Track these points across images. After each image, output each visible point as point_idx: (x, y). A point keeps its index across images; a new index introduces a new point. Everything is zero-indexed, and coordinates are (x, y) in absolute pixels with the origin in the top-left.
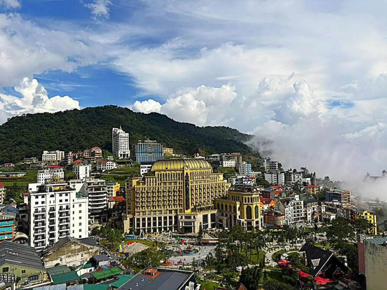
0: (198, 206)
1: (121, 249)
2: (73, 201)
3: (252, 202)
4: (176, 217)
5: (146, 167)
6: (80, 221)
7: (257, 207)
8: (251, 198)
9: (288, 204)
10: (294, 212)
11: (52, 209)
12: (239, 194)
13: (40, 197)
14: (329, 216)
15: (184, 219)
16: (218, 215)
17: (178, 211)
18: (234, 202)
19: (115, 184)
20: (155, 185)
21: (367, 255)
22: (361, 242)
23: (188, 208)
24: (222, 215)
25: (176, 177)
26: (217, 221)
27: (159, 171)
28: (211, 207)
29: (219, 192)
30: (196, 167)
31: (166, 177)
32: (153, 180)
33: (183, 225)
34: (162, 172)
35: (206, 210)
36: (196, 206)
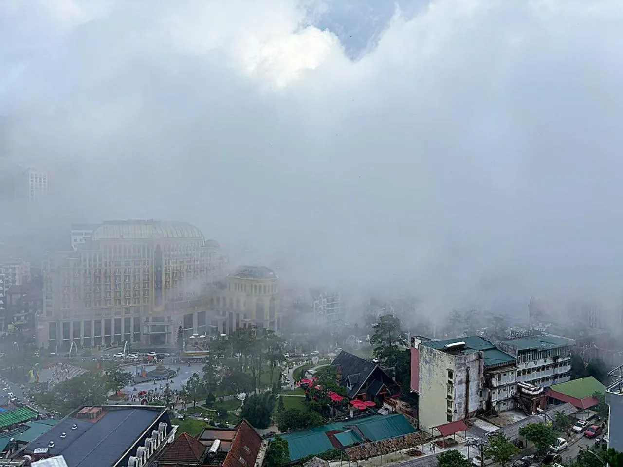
0: (177, 301)
1: (33, 376)
4: (137, 320)
5: (81, 234)
7: (273, 300)
8: (265, 286)
9: (318, 295)
10: (328, 307)
15: (151, 323)
16: (210, 314)
17: (141, 309)
18: (237, 293)
19: (21, 264)
20: (100, 265)
21: (422, 364)
22: (416, 346)
23: (158, 303)
24: (217, 313)
25: (139, 252)
26: (208, 324)
27: (108, 240)
28: (200, 301)
29: (214, 277)
30: (175, 236)
31: (120, 252)
32: (95, 257)
33: (150, 332)
34: (113, 243)
35: (190, 307)
36: (173, 300)
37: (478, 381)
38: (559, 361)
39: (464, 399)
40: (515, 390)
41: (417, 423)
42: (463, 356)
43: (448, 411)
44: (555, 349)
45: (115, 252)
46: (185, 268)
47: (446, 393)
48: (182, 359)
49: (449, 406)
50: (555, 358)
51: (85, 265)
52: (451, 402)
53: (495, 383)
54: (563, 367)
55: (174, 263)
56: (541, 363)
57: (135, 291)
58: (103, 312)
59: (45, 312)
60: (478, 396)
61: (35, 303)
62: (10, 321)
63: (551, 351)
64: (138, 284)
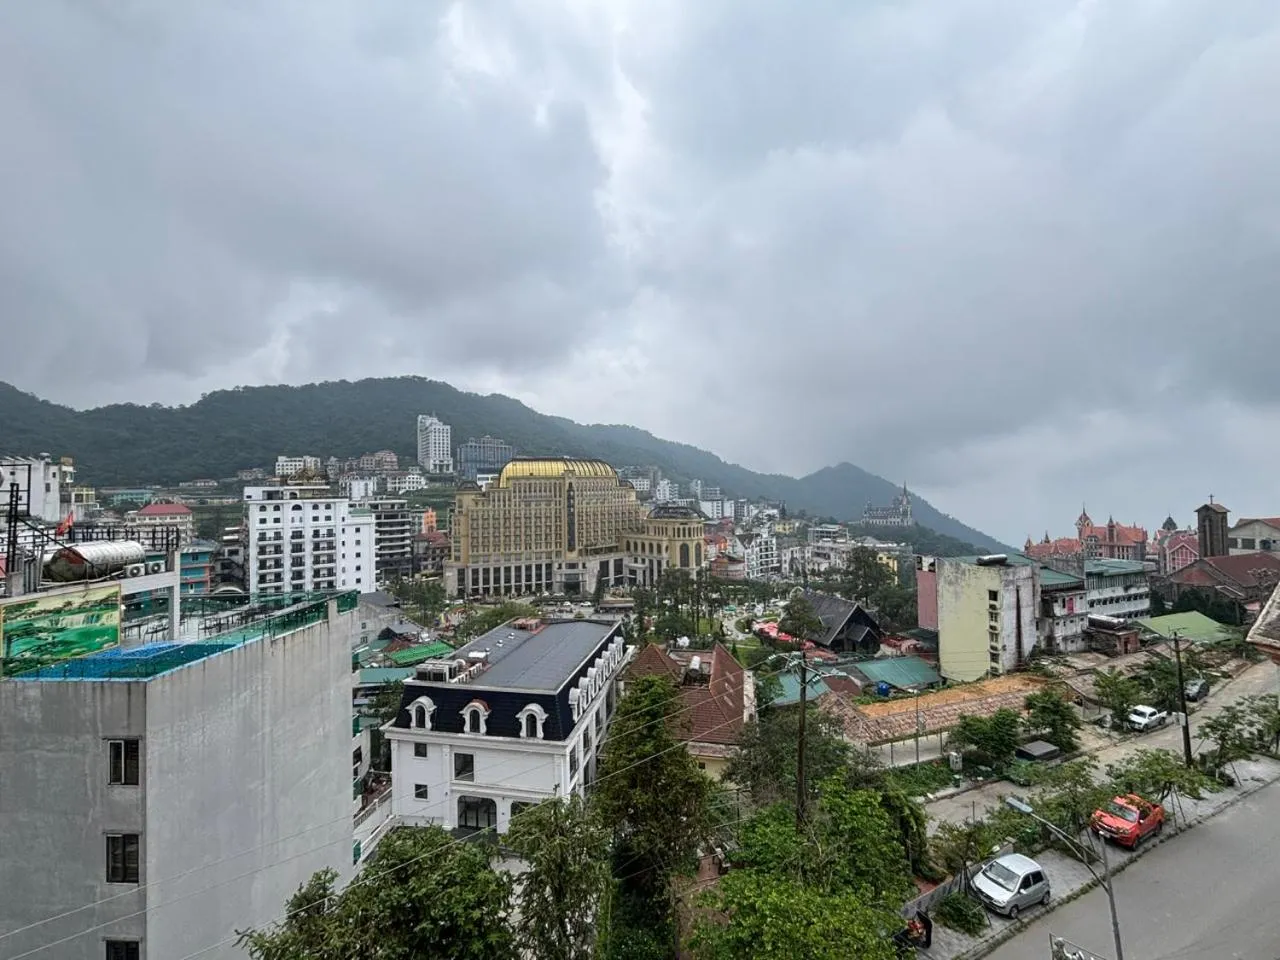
0: (591, 545)
1: (443, 620)
2: (343, 519)
3: (690, 535)
4: (549, 566)
5: (487, 479)
6: (358, 562)
7: (698, 546)
8: (689, 529)
9: (750, 543)
10: (761, 557)
11: (298, 535)
12: (667, 523)
13: (270, 509)
14: (819, 565)
15: (565, 570)
16: (628, 562)
17: (553, 555)
18: (657, 537)
19: (427, 511)
20: (510, 506)
21: (942, 587)
22: (926, 568)
23: (571, 548)
24: (636, 561)
25: (550, 491)
26: (626, 573)
27: (517, 478)
28: (617, 547)
29: (630, 521)
30: (588, 474)
31: (530, 491)
32: (504, 498)
33: (563, 580)
34: (523, 481)
35: (605, 553)
36: (587, 546)
37: (1032, 608)
38: (1133, 591)
39: (1015, 631)
40: (1086, 623)
41: (938, 668)
42: (1011, 570)
43: (992, 648)
44: (1126, 575)
45: (525, 492)
46: (599, 509)
47: (987, 622)
48: (601, 608)
49: (992, 640)
50: (1126, 589)
51: (494, 506)
52: (997, 635)
53: (1058, 610)
54: (1138, 601)
55: (588, 503)
56: (1107, 593)
57: (546, 535)
58: (513, 557)
59: (453, 557)
60: (1034, 628)
61: (442, 551)
62: (417, 570)
63: (1122, 577)
64: (550, 527)
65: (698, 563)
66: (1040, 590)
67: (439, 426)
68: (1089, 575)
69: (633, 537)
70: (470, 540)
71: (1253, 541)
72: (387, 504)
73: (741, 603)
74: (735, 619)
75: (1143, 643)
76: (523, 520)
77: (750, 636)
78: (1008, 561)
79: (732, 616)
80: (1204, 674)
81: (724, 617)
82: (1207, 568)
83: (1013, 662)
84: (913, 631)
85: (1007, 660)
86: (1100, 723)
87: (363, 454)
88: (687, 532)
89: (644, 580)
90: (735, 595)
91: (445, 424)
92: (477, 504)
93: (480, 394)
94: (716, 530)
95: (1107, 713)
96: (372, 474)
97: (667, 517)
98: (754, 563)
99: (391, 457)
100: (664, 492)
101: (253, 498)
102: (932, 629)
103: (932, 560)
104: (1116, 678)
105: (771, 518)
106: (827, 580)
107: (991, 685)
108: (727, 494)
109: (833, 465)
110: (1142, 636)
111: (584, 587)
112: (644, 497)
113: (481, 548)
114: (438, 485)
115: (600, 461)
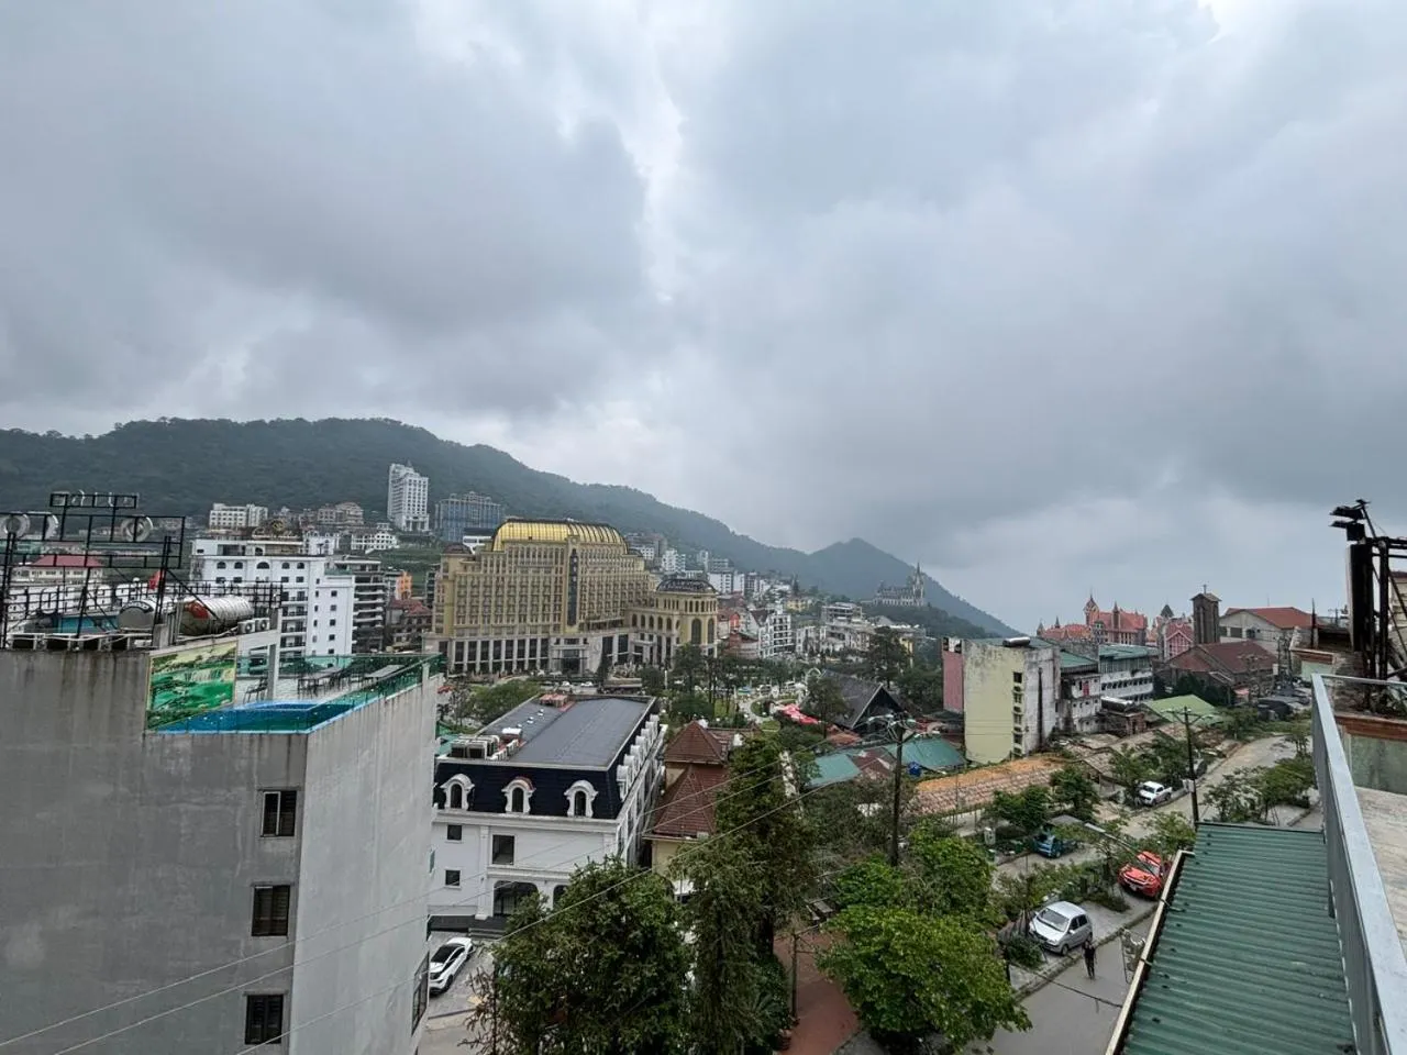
0: (594, 619)
2: (317, 582)
3: (703, 610)
4: (545, 641)
6: (332, 630)
7: (711, 622)
8: (703, 603)
9: (764, 620)
10: (775, 636)
12: (678, 596)
13: (230, 566)
14: (834, 645)
15: (563, 646)
16: (633, 638)
17: (551, 629)
18: (667, 611)
19: (402, 575)
20: (504, 571)
21: (970, 669)
22: (952, 650)
23: (571, 622)
24: (642, 638)
25: (551, 557)
26: (631, 650)
27: (514, 542)
28: (621, 621)
29: (638, 593)
30: (594, 540)
31: (528, 556)
32: (498, 561)
33: (561, 656)
34: (520, 546)
35: (610, 628)
36: (589, 619)
37: (1052, 691)
38: (1139, 676)
39: (1037, 712)
40: (1099, 705)
41: (963, 750)
42: (1034, 652)
43: (1017, 729)
44: (1133, 659)
45: (522, 556)
46: (605, 579)
47: (1012, 704)
48: (606, 689)
49: (1016, 722)
50: (1133, 673)
51: (486, 571)
52: (1020, 716)
53: (1076, 692)
54: (1143, 686)
55: (592, 572)
56: (1117, 677)
57: (544, 606)
58: (505, 631)
59: (434, 628)
60: (1053, 710)
61: (419, 621)
62: (389, 642)
63: (1129, 661)
64: (549, 597)
65: (711, 640)
66: (1060, 672)
67: (416, 477)
68: (1102, 658)
69: (640, 611)
70: (456, 609)
71: (1240, 630)
72: (356, 565)
73: (755, 685)
74: (751, 701)
75: (1149, 724)
76: (518, 589)
77: (767, 719)
78: (1031, 644)
79: (747, 697)
80: (1203, 753)
81: (739, 698)
82: (1202, 653)
83: (1035, 743)
84: (939, 713)
85: (1029, 741)
86: (1114, 799)
87: (322, 505)
88: (700, 607)
89: (651, 657)
90: (749, 677)
91: (422, 475)
92: (465, 568)
93: (463, 444)
94: (730, 605)
95: (1122, 789)
96: (333, 530)
97: (679, 590)
98: (768, 642)
99: (355, 511)
100: (671, 561)
101: (205, 552)
102: (956, 711)
103: (958, 642)
104: (1129, 756)
105: (783, 594)
106: (844, 661)
107: (1014, 765)
108: (735, 567)
109: (846, 540)
110: (1148, 719)
111: (584, 664)
112: (652, 566)
113: (468, 619)
114: (411, 545)
115: (608, 526)
